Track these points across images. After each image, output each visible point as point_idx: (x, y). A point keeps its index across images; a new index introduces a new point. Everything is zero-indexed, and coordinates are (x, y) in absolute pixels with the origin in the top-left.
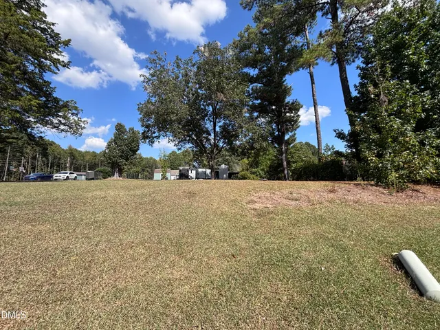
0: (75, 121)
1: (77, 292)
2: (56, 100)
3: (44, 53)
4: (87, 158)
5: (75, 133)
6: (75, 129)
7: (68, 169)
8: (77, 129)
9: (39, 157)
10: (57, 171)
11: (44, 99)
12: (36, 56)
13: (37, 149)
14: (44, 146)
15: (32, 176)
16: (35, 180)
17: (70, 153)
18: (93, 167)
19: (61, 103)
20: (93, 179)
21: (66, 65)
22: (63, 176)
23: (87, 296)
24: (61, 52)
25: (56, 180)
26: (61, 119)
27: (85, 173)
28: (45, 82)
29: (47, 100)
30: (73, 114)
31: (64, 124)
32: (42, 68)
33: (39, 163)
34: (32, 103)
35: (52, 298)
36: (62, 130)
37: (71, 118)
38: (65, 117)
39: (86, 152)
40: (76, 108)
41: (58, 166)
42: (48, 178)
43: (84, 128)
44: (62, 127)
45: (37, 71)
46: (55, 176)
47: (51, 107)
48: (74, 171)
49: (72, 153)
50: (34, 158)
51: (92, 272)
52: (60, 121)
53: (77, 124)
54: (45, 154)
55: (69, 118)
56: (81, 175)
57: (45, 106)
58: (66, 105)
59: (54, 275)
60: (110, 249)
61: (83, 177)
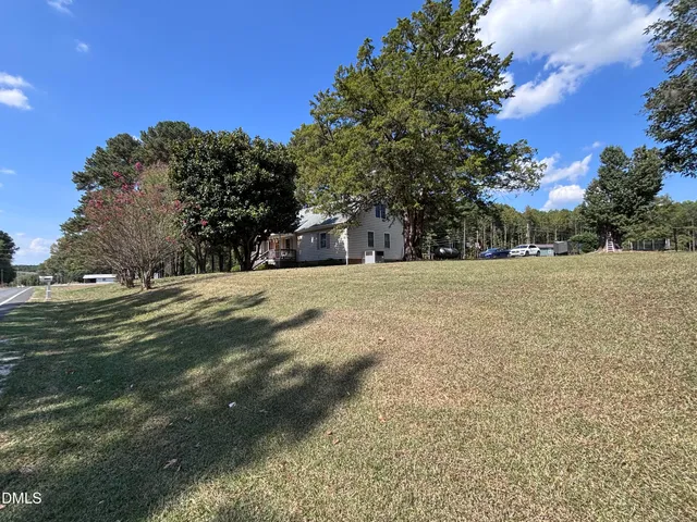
0: (528, 170)
1: (525, 399)
2: (502, 149)
3: (484, 93)
4: (554, 222)
5: (529, 187)
6: (529, 181)
7: (528, 241)
8: (532, 180)
9: (493, 228)
10: (515, 245)
11: (489, 152)
12: (476, 102)
13: (490, 218)
14: (495, 213)
15: (488, 252)
16: (491, 257)
17: (529, 218)
18: (565, 234)
19: (508, 150)
20: (566, 254)
21: (508, 95)
22: (521, 251)
23: (538, 409)
24: (502, 79)
25: (513, 256)
26: (510, 172)
27: (552, 246)
28: (487, 130)
29: (493, 153)
30: (524, 160)
31: (515, 179)
32: (483, 114)
33: (494, 237)
34: (477, 163)
35: (497, 392)
36: (513, 187)
37: (523, 166)
38: (514, 168)
39: (551, 212)
40: (527, 150)
41: (516, 238)
42: (503, 254)
43: (542, 176)
44: (512, 183)
45: (479, 121)
46: (513, 251)
47: (497, 159)
48: (537, 243)
49: (532, 218)
50: (488, 230)
51: (545, 382)
52: (509, 176)
53: (530, 172)
54: (499, 224)
55: (519, 167)
56: (547, 249)
57: (490, 162)
58: (514, 152)
59: (501, 369)
60: (575, 360)
61: (551, 252)
